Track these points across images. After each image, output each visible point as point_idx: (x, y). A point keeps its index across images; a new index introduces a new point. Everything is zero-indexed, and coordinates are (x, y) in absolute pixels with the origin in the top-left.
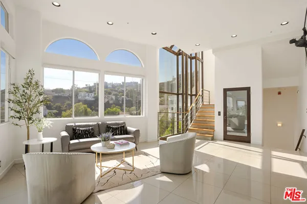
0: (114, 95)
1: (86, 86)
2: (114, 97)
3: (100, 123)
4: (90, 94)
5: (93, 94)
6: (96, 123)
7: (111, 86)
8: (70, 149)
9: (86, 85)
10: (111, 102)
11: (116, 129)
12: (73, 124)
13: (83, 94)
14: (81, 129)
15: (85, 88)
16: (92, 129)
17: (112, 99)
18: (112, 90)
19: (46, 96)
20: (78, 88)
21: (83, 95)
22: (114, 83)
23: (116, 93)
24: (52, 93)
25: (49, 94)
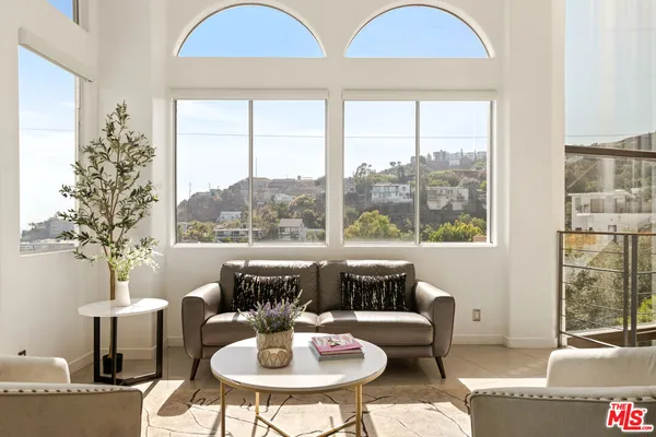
0: (465, 185)
1: (390, 167)
2: (465, 193)
3: (325, 263)
4: (401, 186)
5: (408, 187)
6: (309, 264)
7: (458, 163)
8: (205, 343)
9: (392, 164)
10: (457, 206)
11: (372, 286)
12: (241, 263)
13: (381, 187)
14: (257, 279)
15: (391, 170)
16: (290, 282)
17: (460, 198)
18: (461, 173)
19: (303, 196)
20: (373, 173)
21: (382, 190)
22: (465, 151)
23: (472, 179)
24: (314, 188)
25: (310, 191)
